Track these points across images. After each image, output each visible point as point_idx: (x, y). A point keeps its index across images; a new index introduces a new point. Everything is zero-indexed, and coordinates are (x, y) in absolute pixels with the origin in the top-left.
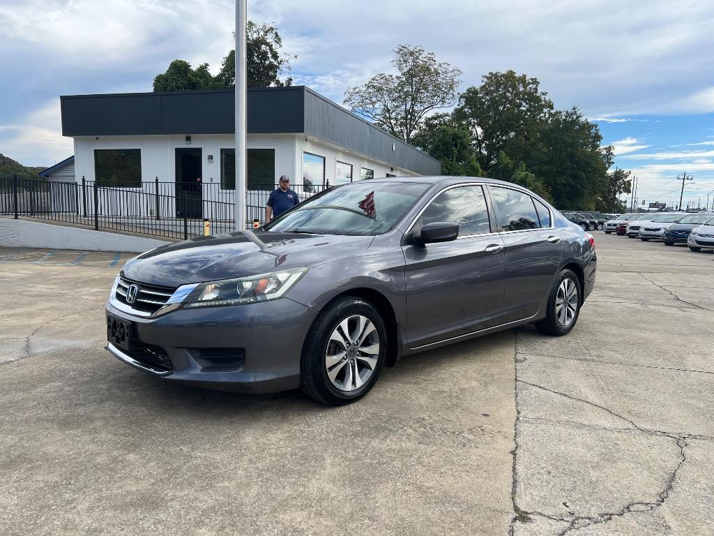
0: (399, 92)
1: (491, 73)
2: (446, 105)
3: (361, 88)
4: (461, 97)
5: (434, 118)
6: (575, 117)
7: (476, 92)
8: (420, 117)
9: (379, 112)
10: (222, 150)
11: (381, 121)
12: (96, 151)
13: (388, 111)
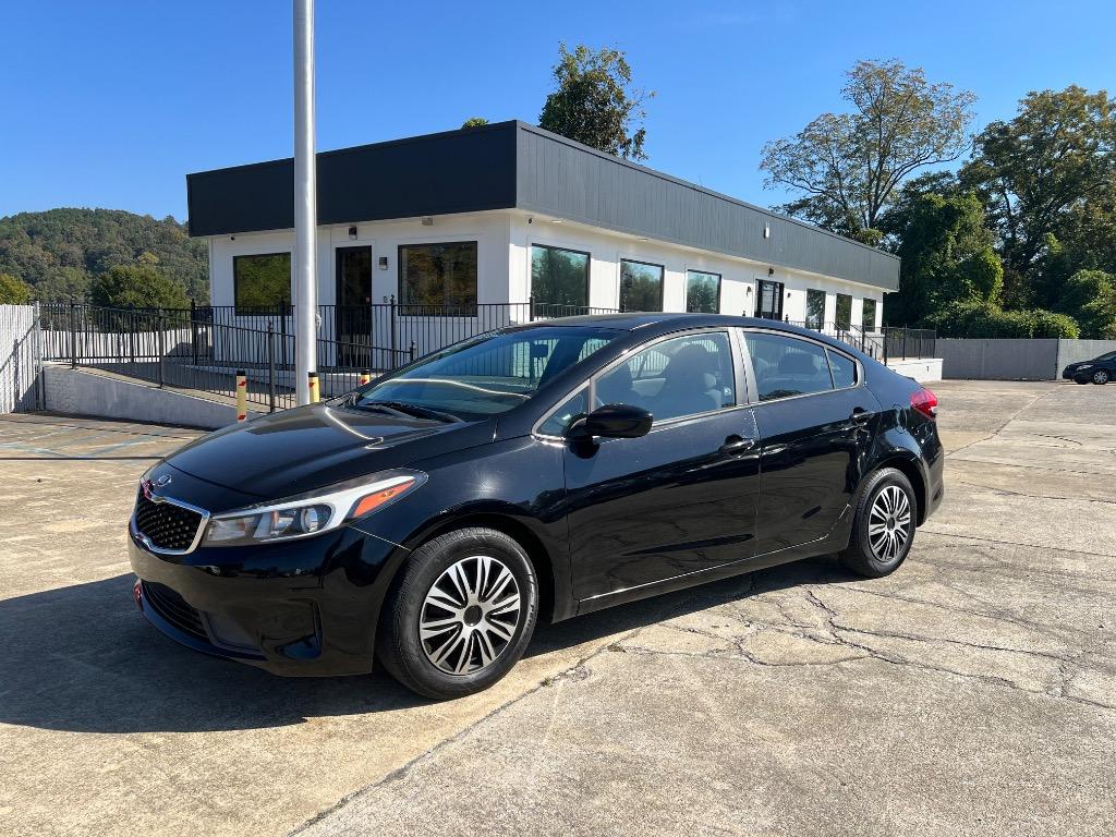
0: (856, 143)
1: (1031, 94)
2: (945, 157)
3: (792, 142)
4: (978, 141)
5: (921, 182)
7: (1004, 131)
8: (895, 182)
9: (820, 178)
10: (400, 248)
11: (823, 192)
12: (235, 258)
13: (838, 175)
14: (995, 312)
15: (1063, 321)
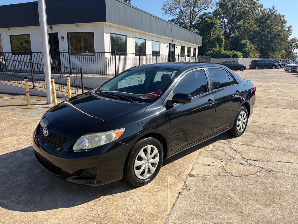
0: (187, 3)
2: (209, 8)
3: (170, 2)
4: (217, 4)
5: (204, 15)
6: (273, 11)
8: (197, 15)
9: (177, 13)
10: (68, 33)
11: (178, 17)
12: (10, 36)
13: (182, 12)
14: (223, 51)
15: (239, 53)
